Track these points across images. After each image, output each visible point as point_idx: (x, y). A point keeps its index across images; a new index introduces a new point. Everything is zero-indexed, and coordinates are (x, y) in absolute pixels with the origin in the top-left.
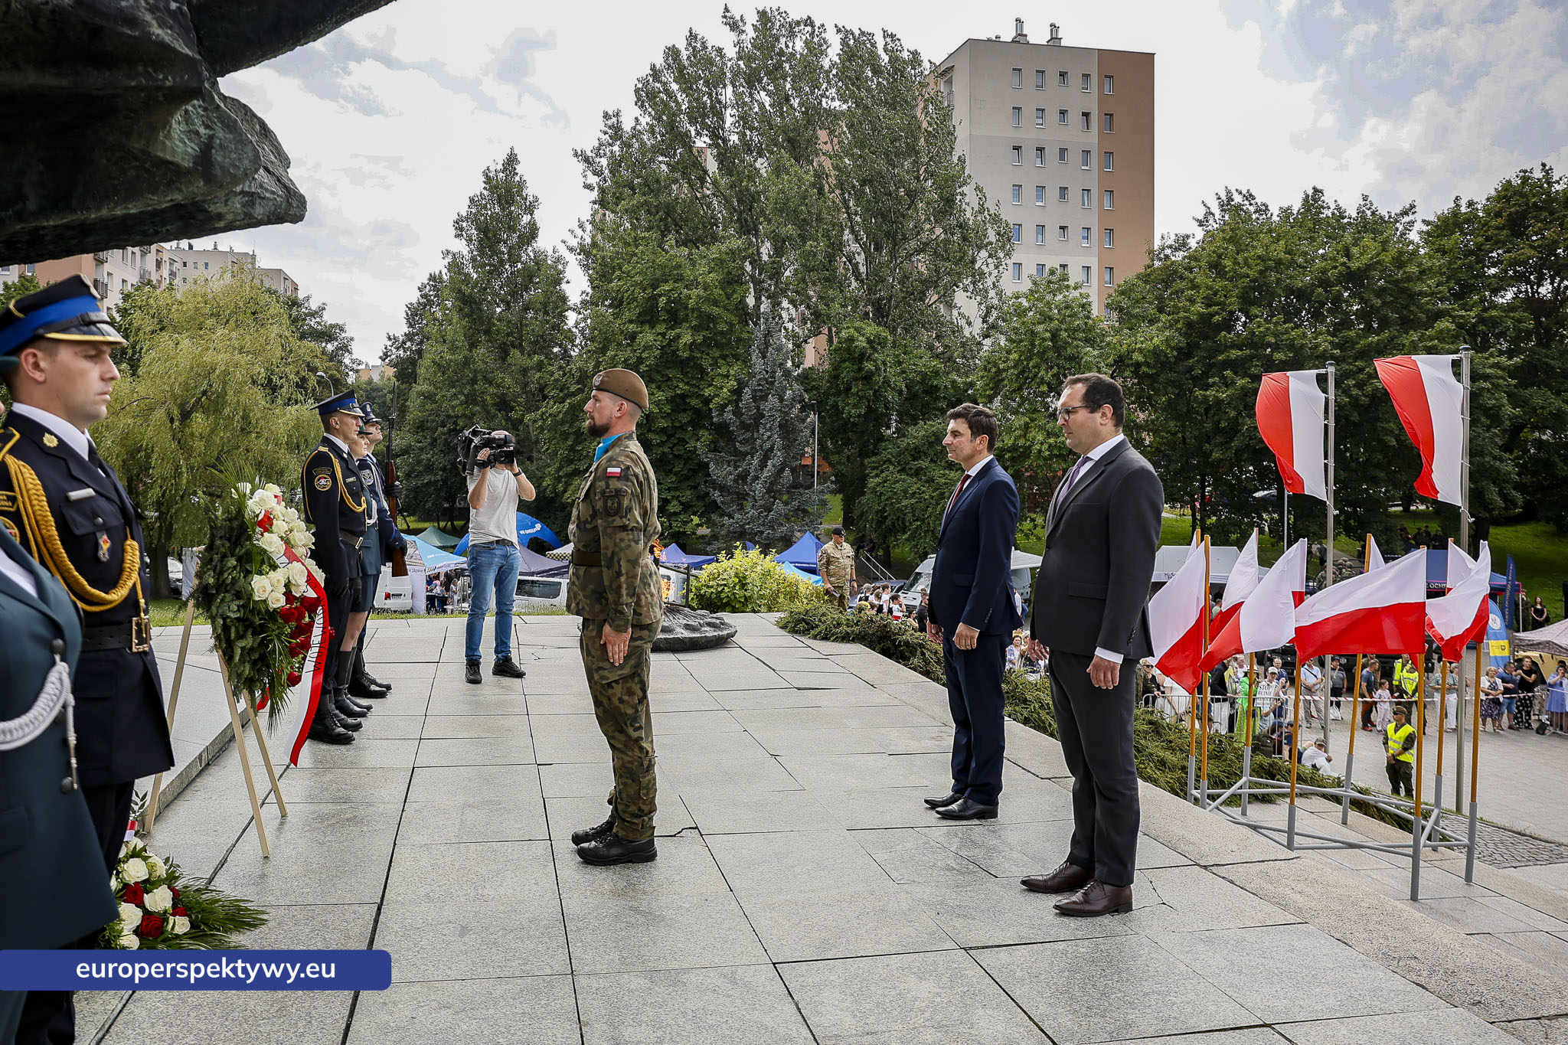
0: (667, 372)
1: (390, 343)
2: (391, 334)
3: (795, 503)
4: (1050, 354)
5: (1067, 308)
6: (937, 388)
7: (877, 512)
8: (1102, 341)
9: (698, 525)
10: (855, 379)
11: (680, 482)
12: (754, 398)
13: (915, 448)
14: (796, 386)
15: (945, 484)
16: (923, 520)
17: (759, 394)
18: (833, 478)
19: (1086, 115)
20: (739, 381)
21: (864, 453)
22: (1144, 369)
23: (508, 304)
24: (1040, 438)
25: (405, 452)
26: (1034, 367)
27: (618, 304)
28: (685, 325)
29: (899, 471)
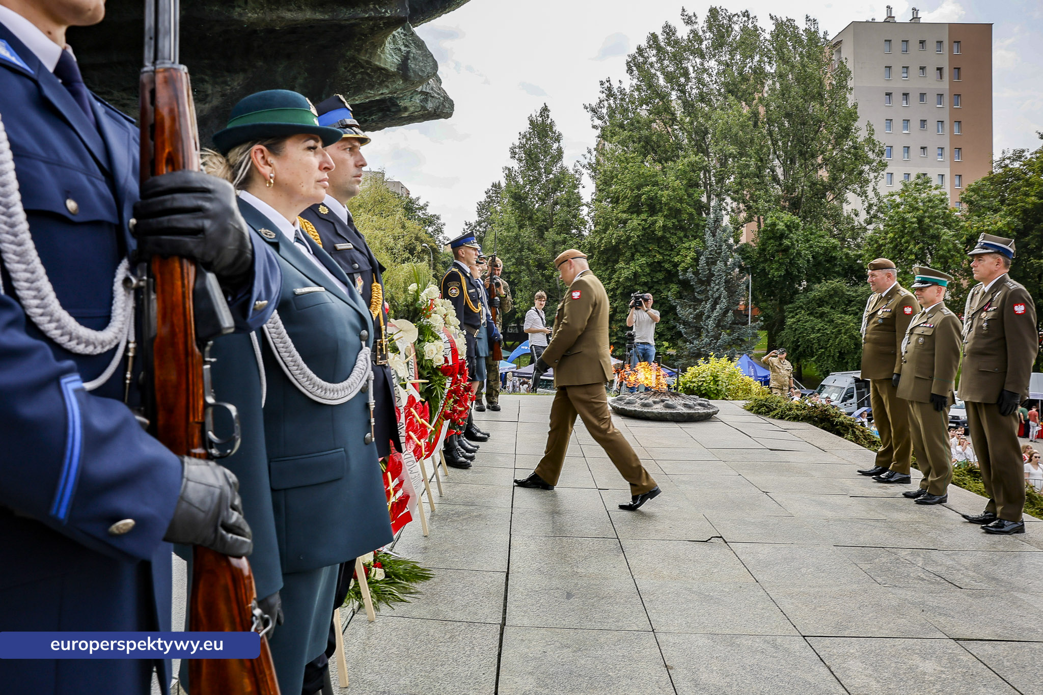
0: (649, 246)
1: (467, 227)
2: (468, 222)
3: (736, 335)
4: (917, 233)
5: (930, 201)
6: (835, 258)
7: (793, 342)
8: (957, 225)
9: (667, 348)
10: (777, 251)
12: (707, 263)
13: (820, 299)
14: (735, 255)
15: (842, 324)
16: (826, 348)
17: (710, 260)
18: (762, 318)
19: (940, 69)
20: (697, 252)
21: (783, 302)
23: (543, 200)
26: (905, 243)
27: (616, 201)
28: (660, 214)
29: (808, 314)
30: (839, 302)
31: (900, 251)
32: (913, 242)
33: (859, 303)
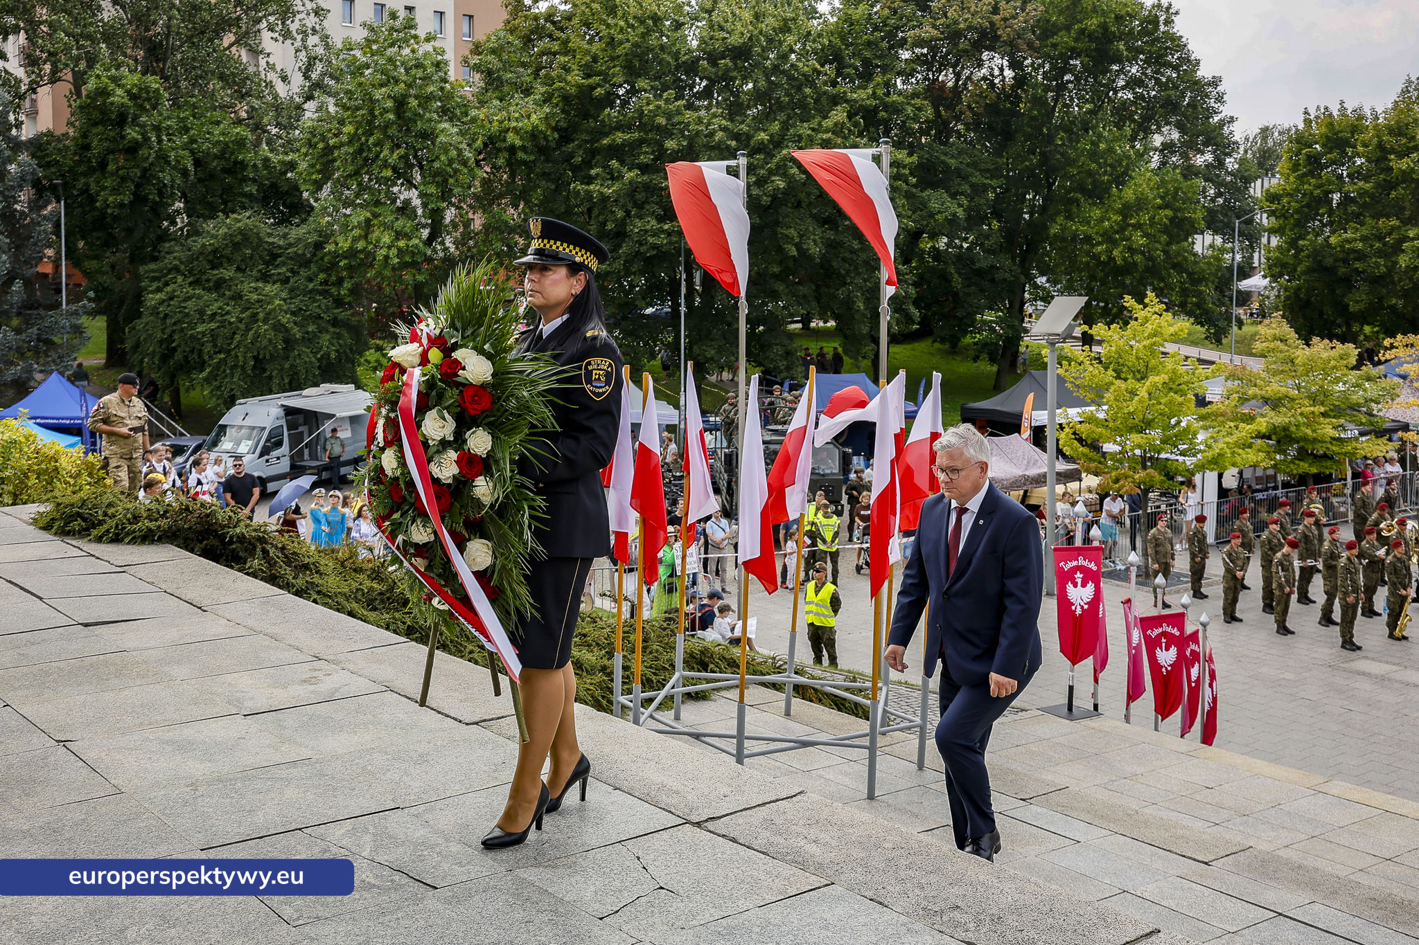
3: (33, 331)
4: (395, 129)
5: (417, 66)
6: (243, 166)
7: (161, 342)
8: (464, 115)
10: (113, 152)
13: (215, 251)
15: (258, 301)
16: (228, 352)
18: (91, 294)
21: (137, 258)
22: (521, 155)
24: (386, 239)
26: (375, 145)
29: (190, 284)
30: (251, 257)
31: (366, 159)
32: (387, 146)
33: (291, 259)
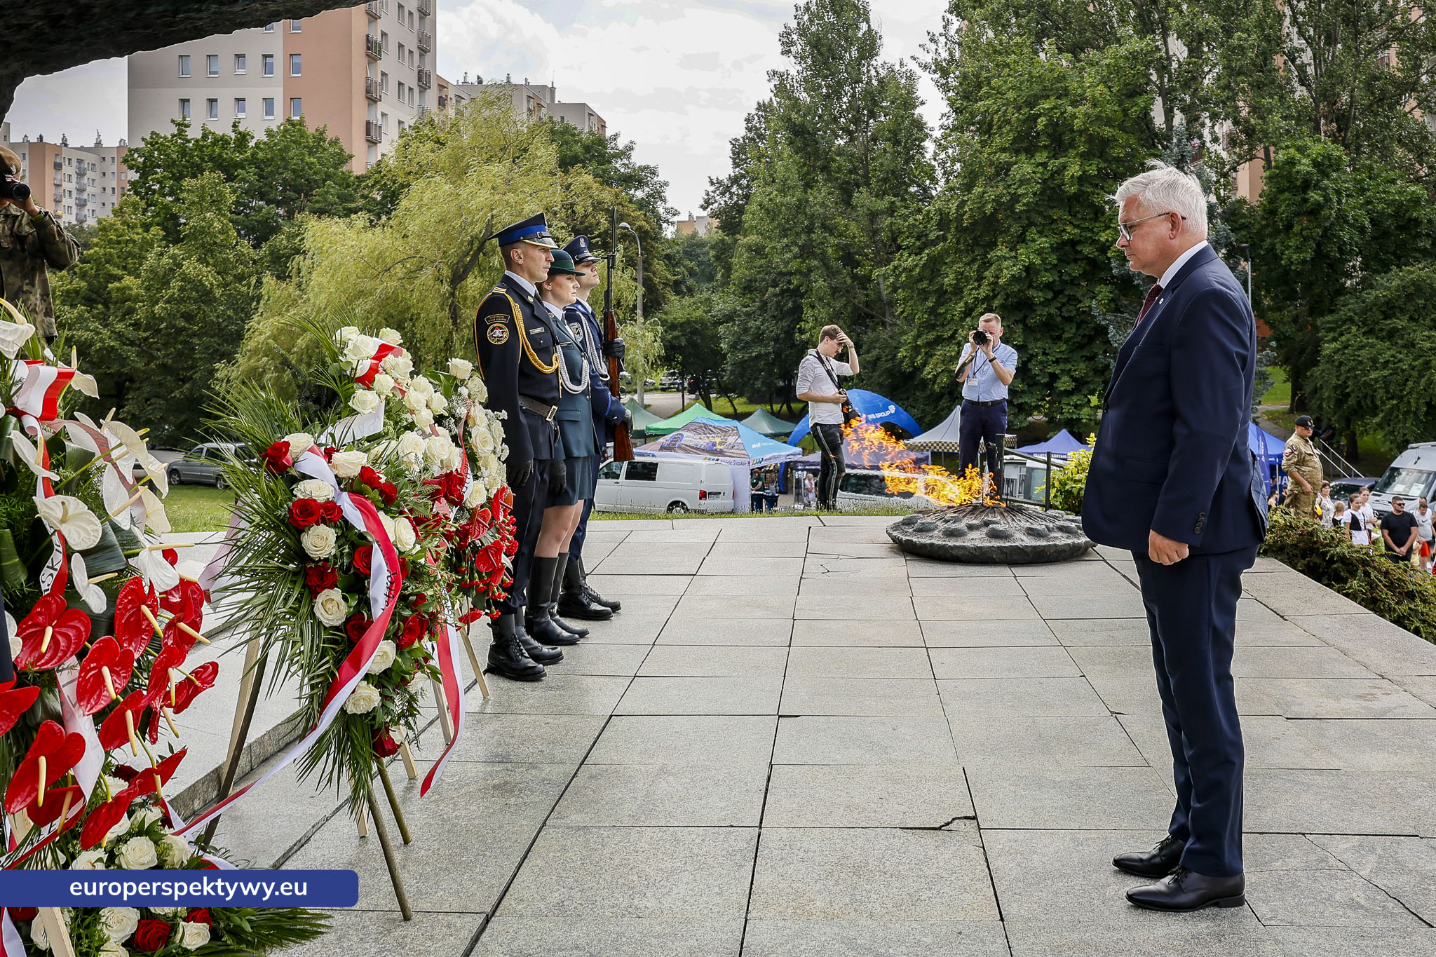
0: (1051, 212)
1: (713, 188)
9: (1095, 408)
10: (1297, 214)
11: (1071, 352)
13: (1387, 303)
18: (1276, 343)
21: (1316, 311)
25: (729, 318)
27: (986, 129)
28: (1072, 152)
